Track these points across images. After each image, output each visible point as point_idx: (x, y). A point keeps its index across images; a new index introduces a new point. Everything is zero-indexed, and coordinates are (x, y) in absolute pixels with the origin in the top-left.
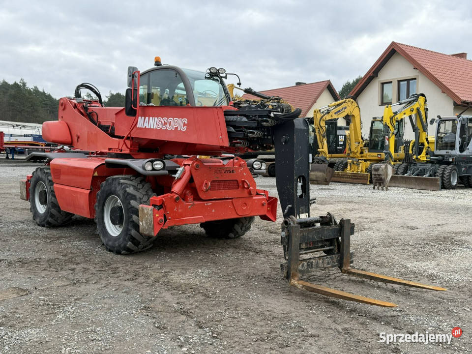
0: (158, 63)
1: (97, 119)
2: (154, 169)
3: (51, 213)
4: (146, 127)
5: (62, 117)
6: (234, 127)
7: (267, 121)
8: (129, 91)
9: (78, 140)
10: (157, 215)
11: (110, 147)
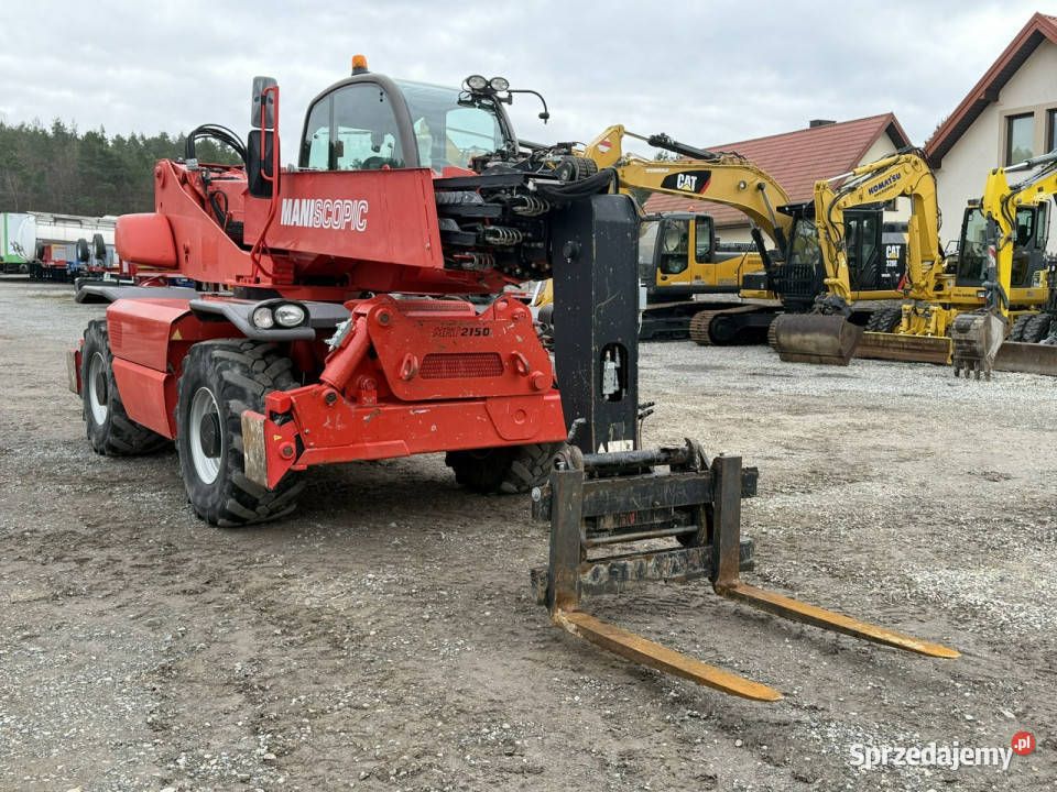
1: (227, 209)
2: (276, 326)
3: (114, 426)
4: (295, 223)
5: (162, 205)
6: (460, 220)
7: (523, 203)
8: (255, 137)
9: (187, 258)
10: (277, 438)
11: (240, 274)
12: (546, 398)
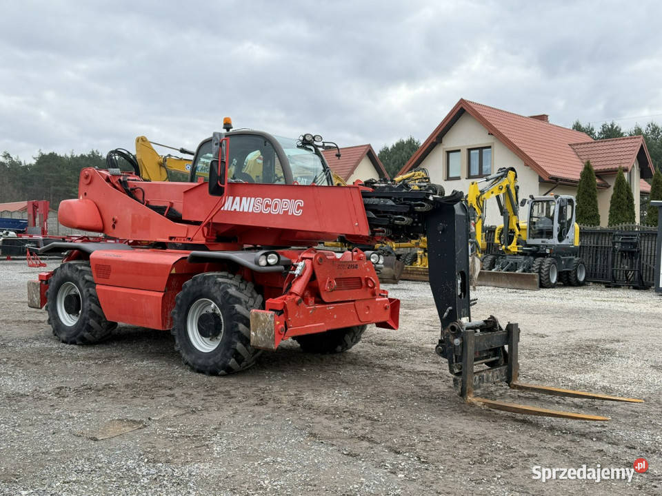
0: (227, 126)
1: (143, 198)
2: (268, 264)
3: (88, 324)
4: (235, 209)
5: (85, 194)
6: (375, 212)
8: (215, 164)
9: (114, 226)
10: (278, 323)
11: (171, 236)
12: (377, 299)
